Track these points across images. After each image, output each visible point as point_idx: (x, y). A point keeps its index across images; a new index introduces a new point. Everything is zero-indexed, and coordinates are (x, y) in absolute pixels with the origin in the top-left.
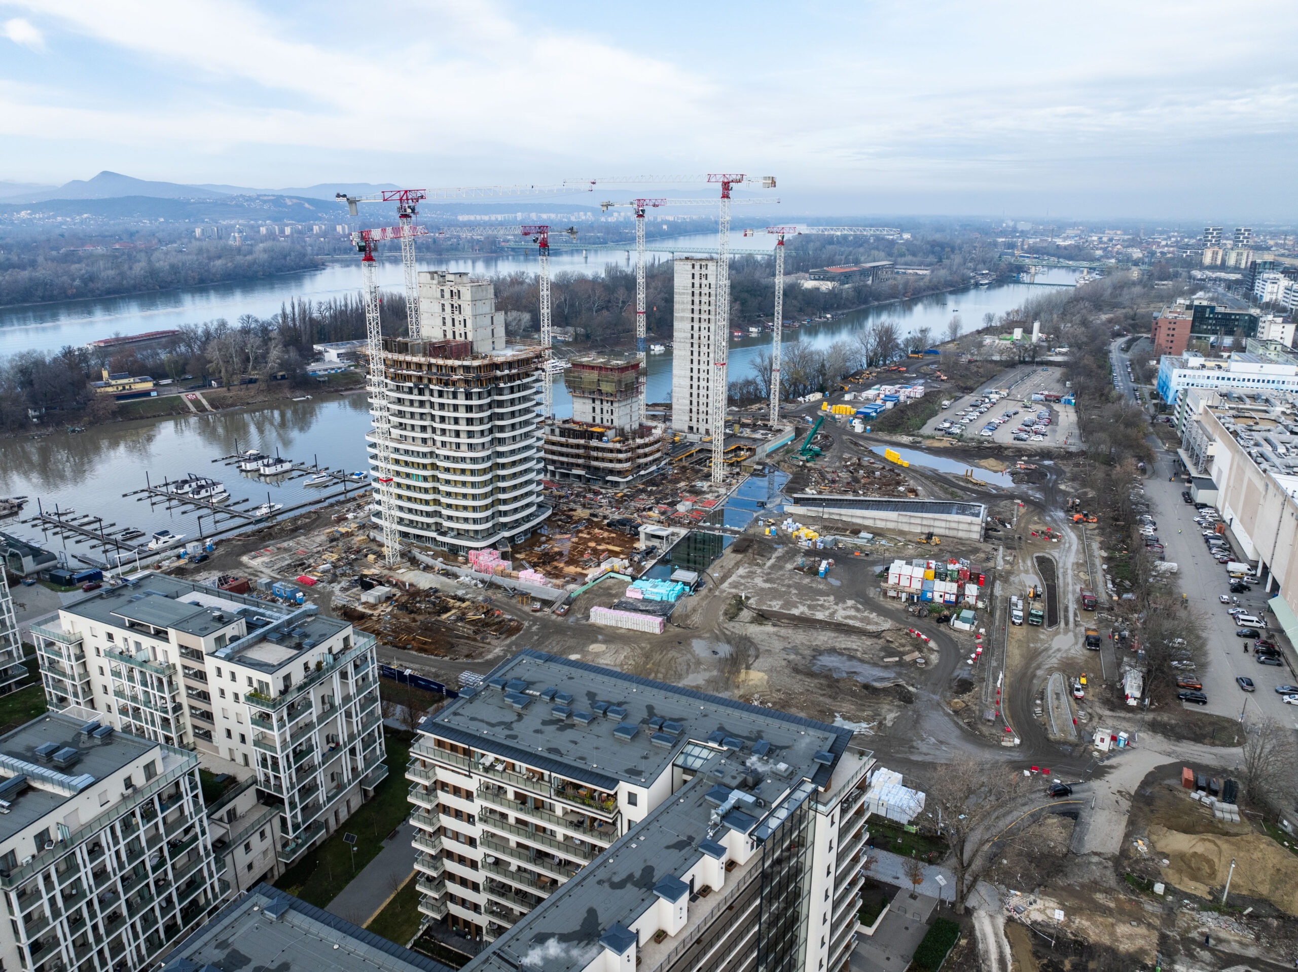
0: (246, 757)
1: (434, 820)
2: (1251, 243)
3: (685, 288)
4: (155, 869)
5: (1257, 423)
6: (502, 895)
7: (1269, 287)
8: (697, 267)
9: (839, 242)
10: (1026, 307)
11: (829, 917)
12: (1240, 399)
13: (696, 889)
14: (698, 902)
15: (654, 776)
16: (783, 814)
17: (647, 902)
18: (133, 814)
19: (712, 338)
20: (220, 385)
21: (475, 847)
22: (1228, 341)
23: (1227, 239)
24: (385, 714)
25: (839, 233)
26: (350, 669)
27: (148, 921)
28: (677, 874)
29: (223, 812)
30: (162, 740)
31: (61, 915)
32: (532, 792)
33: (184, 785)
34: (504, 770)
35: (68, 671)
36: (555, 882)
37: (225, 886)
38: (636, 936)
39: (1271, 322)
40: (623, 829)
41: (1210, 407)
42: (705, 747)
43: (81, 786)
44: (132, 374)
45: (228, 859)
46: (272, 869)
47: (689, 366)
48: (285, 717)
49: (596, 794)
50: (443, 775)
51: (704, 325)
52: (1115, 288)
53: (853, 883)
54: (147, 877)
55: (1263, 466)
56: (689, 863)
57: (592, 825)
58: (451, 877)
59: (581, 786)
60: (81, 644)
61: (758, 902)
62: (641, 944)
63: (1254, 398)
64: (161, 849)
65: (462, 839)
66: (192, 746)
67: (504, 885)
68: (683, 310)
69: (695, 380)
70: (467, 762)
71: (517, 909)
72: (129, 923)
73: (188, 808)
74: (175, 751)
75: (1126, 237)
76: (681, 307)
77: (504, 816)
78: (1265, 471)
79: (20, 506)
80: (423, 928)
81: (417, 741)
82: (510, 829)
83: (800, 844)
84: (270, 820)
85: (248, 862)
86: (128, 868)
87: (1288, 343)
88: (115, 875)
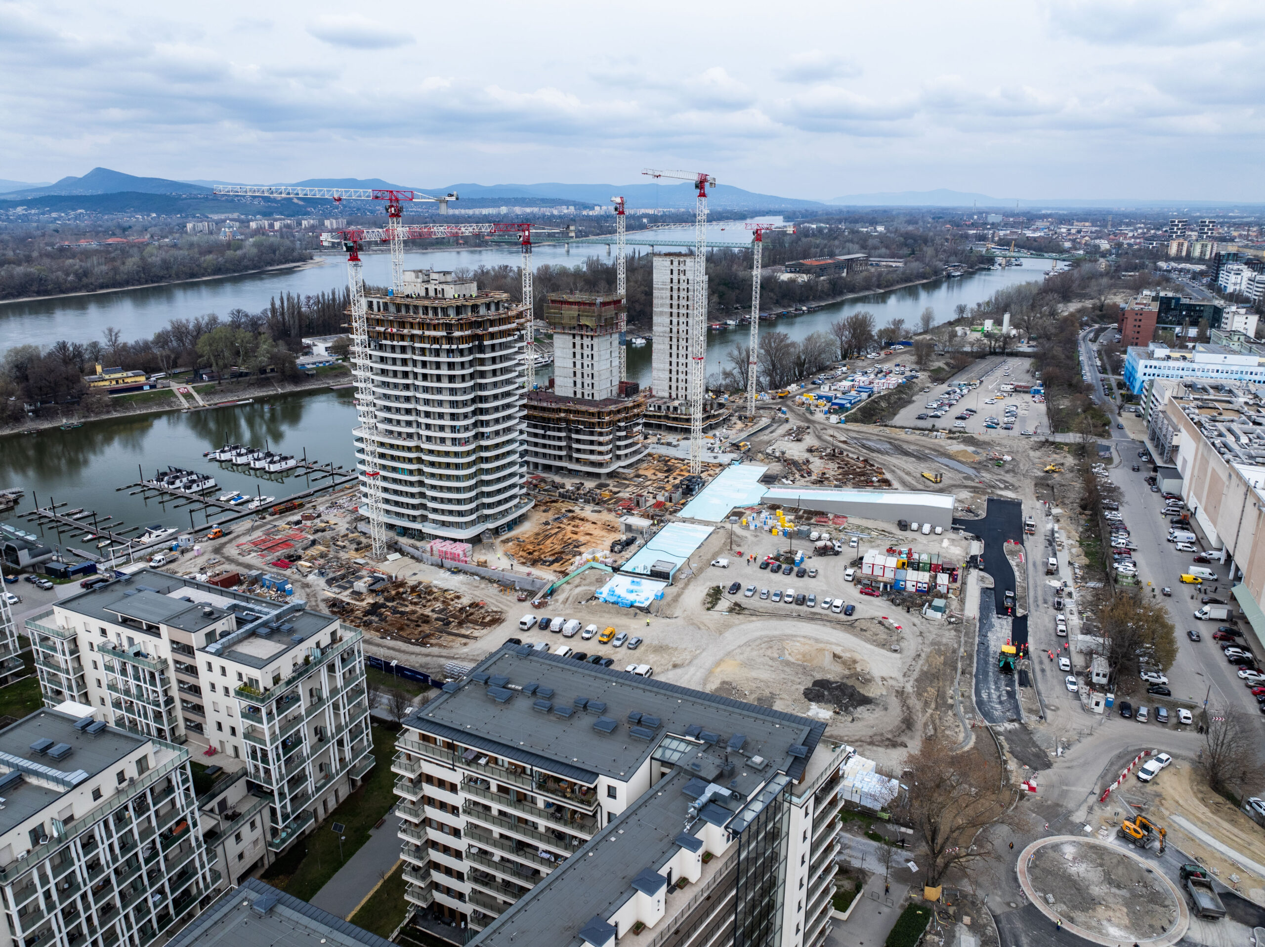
0: (236, 749)
1: (420, 812)
2: (1215, 234)
3: (664, 283)
4: (147, 861)
5: (1220, 414)
6: (485, 884)
7: (1233, 278)
8: (676, 263)
9: (814, 235)
10: (996, 299)
11: (803, 904)
12: (1204, 389)
13: (673, 881)
14: (675, 893)
15: (632, 770)
16: (758, 806)
17: (625, 896)
18: (126, 808)
19: (690, 332)
20: (211, 378)
21: (460, 837)
22: (1193, 332)
23: (1192, 230)
24: (371, 706)
25: (814, 226)
26: (338, 663)
27: (141, 911)
28: (655, 867)
29: (214, 803)
30: (154, 732)
31: (55, 908)
32: (515, 785)
33: (176, 778)
34: (487, 763)
35: (63, 665)
36: (537, 872)
37: (216, 876)
38: (615, 929)
39: (1234, 313)
40: (603, 821)
41: (1175, 398)
42: (682, 740)
43: (75, 782)
44: (126, 368)
45: (219, 850)
46: (262, 858)
47: (668, 359)
48: (275, 711)
49: (576, 788)
50: (428, 768)
51: (682, 319)
52: (1083, 279)
53: (827, 870)
54: (139, 868)
55: (1226, 456)
56: (665, 855)
57: (572, 817)
58: (437, 866)
59: (562, 780)
60: (75, 639)
61: (734, 892)
62: (620, 936)
63: (1218, 388)
64: (154, 841)
65: (447, 830)
66: (184, 738)
67: (488, 874)
68: (662, 305)
69: (674, 373)
70: (451, 756)
71: (501, 898)
72: (122, 914)
73: (180, 801)
74: (167, 746)
75: (1094, 229)
76: (660, 302)
77: (488, 808)
78: (1228, 461)
79: (16, 501)
80: (409, 916)
81: (402, 734)
82: (494, 821)
83: (775, 835)
84: (260, 811)
85: (238, 852)
86: (121, 861)
87: (1251, 334)
88: (108, 867)
